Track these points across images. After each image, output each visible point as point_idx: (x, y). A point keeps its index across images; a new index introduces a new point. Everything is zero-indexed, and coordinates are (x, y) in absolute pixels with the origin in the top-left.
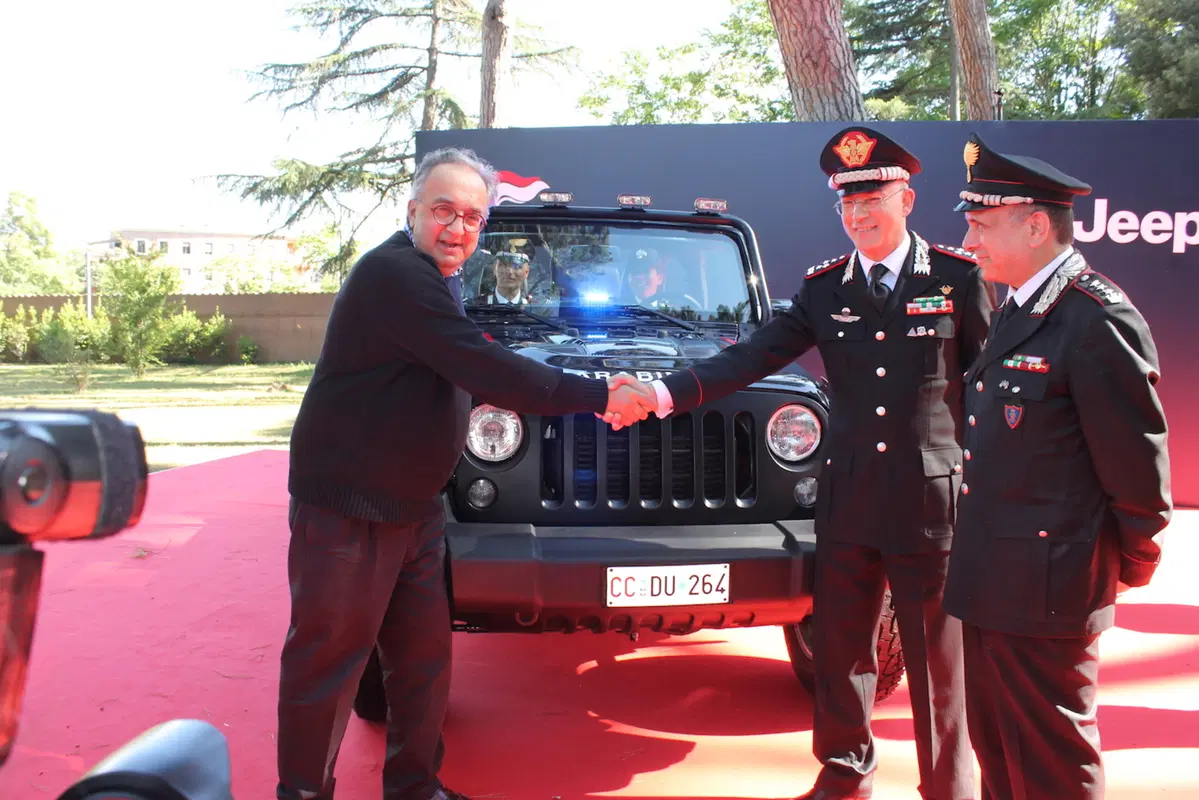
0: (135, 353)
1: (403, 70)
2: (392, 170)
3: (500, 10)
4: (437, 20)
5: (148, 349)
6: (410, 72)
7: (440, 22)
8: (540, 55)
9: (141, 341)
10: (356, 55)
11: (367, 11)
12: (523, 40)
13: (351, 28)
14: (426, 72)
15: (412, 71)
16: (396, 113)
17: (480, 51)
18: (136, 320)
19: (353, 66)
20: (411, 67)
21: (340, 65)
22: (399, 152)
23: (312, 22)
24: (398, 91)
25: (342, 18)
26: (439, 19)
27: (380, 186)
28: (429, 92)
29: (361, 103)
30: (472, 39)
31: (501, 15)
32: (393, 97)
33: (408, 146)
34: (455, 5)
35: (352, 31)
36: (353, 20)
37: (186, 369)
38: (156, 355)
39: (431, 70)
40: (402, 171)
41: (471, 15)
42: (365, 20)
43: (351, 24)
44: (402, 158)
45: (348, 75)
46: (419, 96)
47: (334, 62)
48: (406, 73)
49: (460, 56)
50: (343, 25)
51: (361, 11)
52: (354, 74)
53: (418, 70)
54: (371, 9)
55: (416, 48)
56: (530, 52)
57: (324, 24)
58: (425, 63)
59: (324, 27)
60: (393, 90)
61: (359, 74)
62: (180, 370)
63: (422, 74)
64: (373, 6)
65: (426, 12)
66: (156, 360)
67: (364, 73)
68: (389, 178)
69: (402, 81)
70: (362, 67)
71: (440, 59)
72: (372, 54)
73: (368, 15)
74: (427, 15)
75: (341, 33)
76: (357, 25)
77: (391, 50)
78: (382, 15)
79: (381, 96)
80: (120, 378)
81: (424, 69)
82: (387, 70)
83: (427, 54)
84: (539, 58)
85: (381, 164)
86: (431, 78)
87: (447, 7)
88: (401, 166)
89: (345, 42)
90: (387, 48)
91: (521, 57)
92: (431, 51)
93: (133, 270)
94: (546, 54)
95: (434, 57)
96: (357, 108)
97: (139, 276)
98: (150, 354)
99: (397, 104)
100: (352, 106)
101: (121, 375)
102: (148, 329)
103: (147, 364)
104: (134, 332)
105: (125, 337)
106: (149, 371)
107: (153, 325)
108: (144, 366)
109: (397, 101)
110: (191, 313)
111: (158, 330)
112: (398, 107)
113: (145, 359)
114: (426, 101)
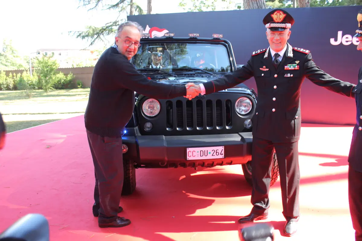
0: (45, 86)
5: (49, 85)
9: (47, 83)
16: (122, 10)
18: (46, 77)
24: (122, 3)
28: (132, 3)
29: (111, 7)
32: (121, 5)
37: (61, 91)
38: (51, 87)
46: (128, 5)
60: (120, 3)
62: (59, 91)
79: (117, 5)
93: (45, 61)
96: (110, 9)
97: (46, 63)
98: (50, 86)
99: (122, 7)
100: (108, 9)
101: (41, 93)
102: (49, 79)
103: (49, 90)
104: (45, 80)
105: (42, 81)
106: (50, 91)
107: (51, 78)
108: (48, 90)
109: (122, 6)
110: (62, 73)
111: (52, 79)
112: (122, 8)
113: (49, 88)
114: (131, 6)
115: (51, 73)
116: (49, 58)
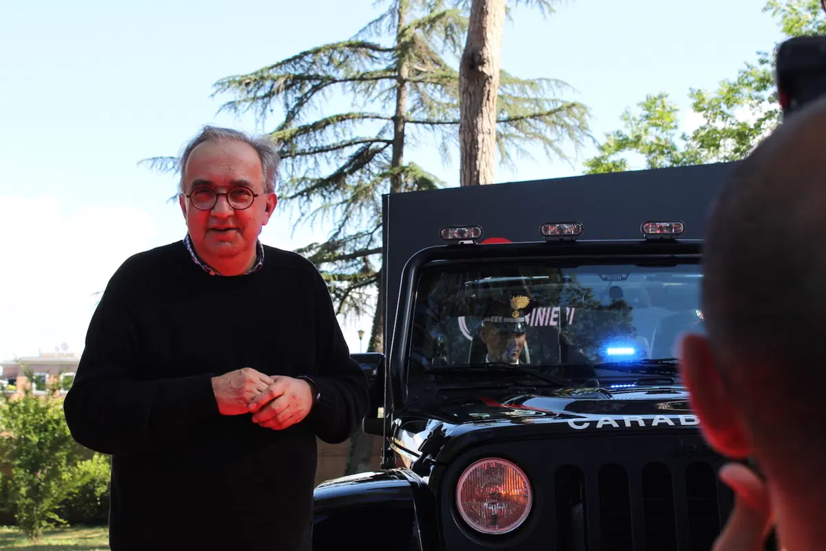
0: (28, 509)
1: (361, 145)
2: (352, 270)
3: (480, 56)
4: (402, 82)
5: (46, 504)
6: (371, 148)
7: (407, 85)
8: (533, 117)
9: (37, 493)
10: (305, 130)
11: (317, 77)
12: (511, 102)
13: (299, 98)
14: (391, 145)
15: (374, 145)
16: (355, 199)
17: (458, 117)
18: (33, 467)
19: (301, 144)
20: (372, 141)
21: (286, 143)
22: (360, 247)
23: (251, 95)
24: (358, 173)
25: (287, 88)
26: (405, 81)
27: (338, 292)
28: (397, 170)
29: (313, 188)
30: (448, 101)
31: (482, 63)
32: (352, 180)
33: (371, 240)
34: (423, 62)
35: (301, 102)
36: (301, 89)
37: (94, 530)
38: (56, 511)
39: (398, 143)
40: (366, 270)
41: (443, 73)
42: (316, 89)
43: (299, 95)
44: (365, 253)
45: (296, 155)
46: (383, 176)
47: (279, 139)
48: (366, 149)
49: (432, 124)
50: (290, 97)
51: (310, 78)
52: (303, 153)
53: (382, 145)
54: (321, 74)
55: (378, 117)
56: (520, 114)
57: (266, 96)
58: (390, 136)
59: (266, 100)
60: (351, 172)
61: (308, 153)
62: (85, 532)
63: (387, 149)
64: (324, 71)
65: (389, 74)
66: (56, 517)
67: (315, 152)
68: (349, 280)
69: (361, 159)
70: (313, 144)
71: (409, 129)
72: (324, 127)
73: (318, 82)
74: (391, 78)
75: (287, 105)
76: (306, 94)
77: (347, 121)
78: (334, 81)
79: (337, 179)
80: (10, 542)
81: (388, 142)
82: (343, 147)
83: (392, 125)
84: (532, 121)
85: (339, 263)
86: (398, 153)
87: (416, 67)
88: (364, 264)
89: (291, 116)
90: (343, 119)
91: (509, 120)
92: (398, 120)
93: (33, 403)
94: (540, 115)
95: (401, 127)
96: (308, 196)
97: (38, 410)
98: (48, 510)
99: (356, 188)
100: (301, 194)
101: (9, 539)
102: (47, 479)
103: (44, 523)
104: (30, 483)
105: (18, 489)
106: (46, 534)
107: (54, 474)
108: (40, 526)
109: (356, 184)
110: (103, 458)
111: (60, 479)
112: (358, 190)
113: (43, 517)
114: (392, 181)
115: (57, 454)
116: (54, 390)
